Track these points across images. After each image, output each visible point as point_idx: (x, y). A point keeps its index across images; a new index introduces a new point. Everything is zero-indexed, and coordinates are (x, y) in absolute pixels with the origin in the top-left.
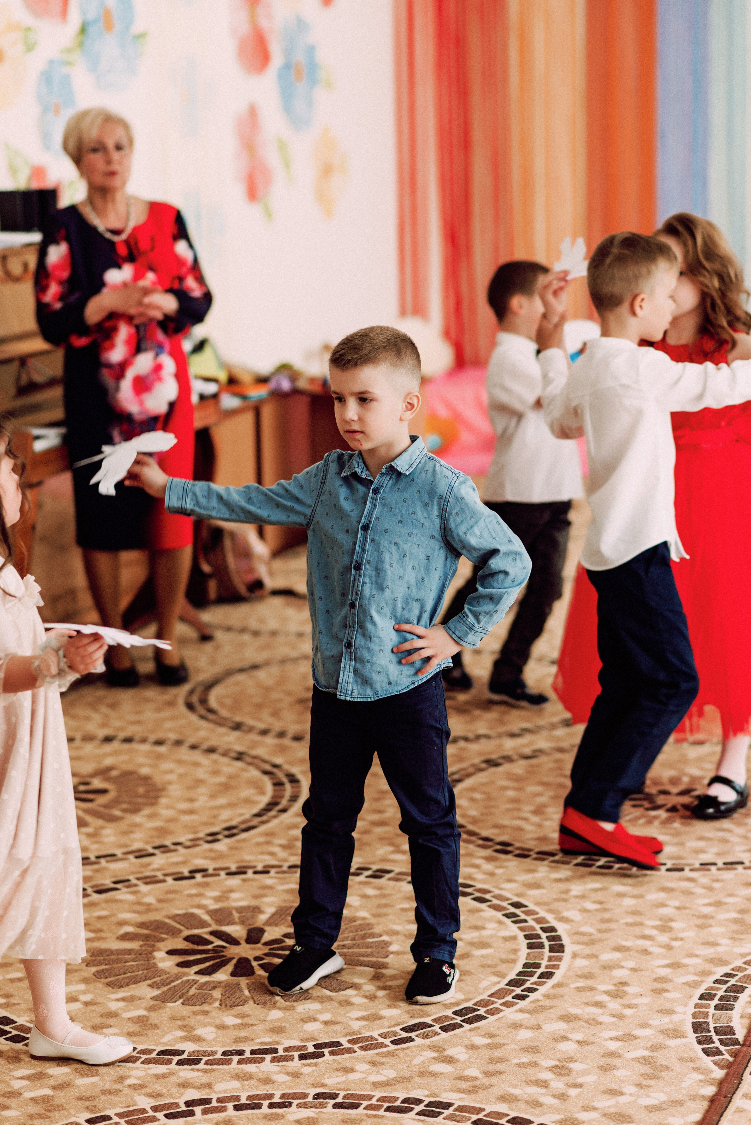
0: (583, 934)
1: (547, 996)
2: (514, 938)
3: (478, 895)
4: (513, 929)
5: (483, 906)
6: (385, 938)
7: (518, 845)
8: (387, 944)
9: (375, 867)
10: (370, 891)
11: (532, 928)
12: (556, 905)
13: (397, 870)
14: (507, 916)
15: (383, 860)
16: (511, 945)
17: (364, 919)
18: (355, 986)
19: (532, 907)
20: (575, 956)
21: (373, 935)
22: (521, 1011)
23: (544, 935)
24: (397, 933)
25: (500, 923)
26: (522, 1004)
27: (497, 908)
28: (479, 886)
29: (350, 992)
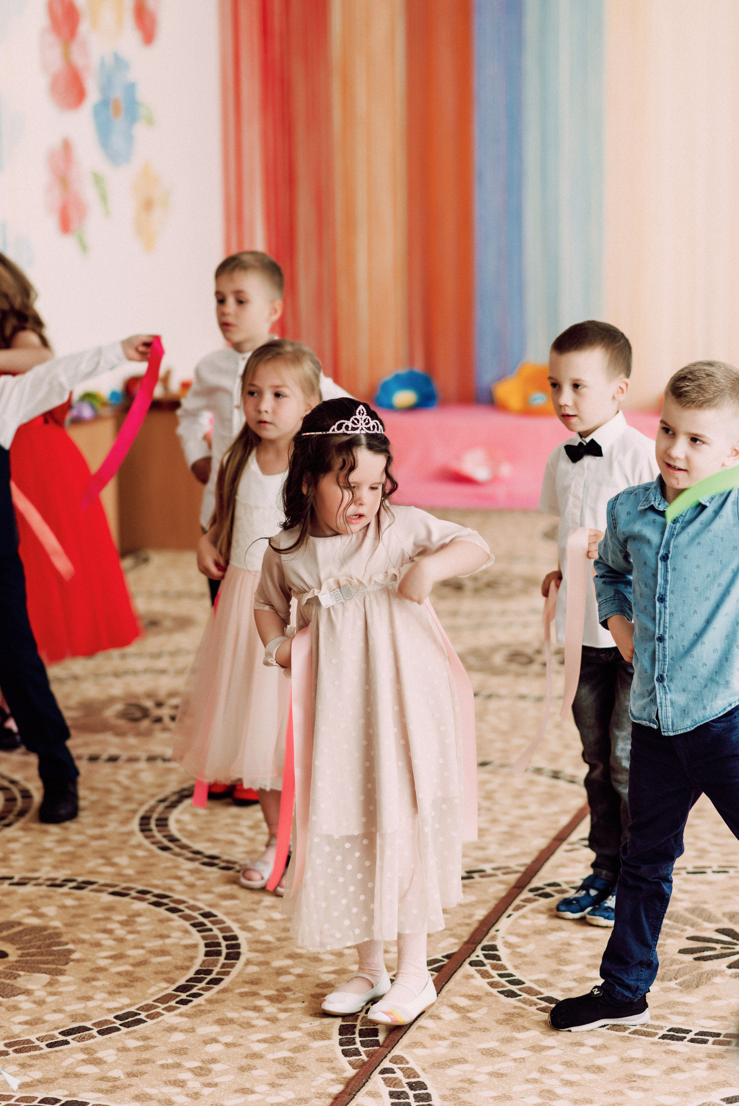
0: (263, 942)
1: (210, 1001)
2: (195, 946)
3: (172, 905)
4: (196, 937)
5: (174, 916)
6: (71, 946)
7: (225, 857)
8: (70, 952)
9: (80, 879)
10: (69, 902)
11: (216, 937)
12: (245, 916)
13: (102, 881)
14: (194, 925)
15: (92, 872)
16: (190, 953)
17: (55, 928)
18: (27, 992)
19: (221, 916)
20: (248, 963)
21: (59, 944)
22: (181, 1015)
23: (224, 943)
24: (83, 941)
25: (186, 932)
26: (183, 1008)
27: (186, 918)
28: (176, 896)
29: (21, 998)
